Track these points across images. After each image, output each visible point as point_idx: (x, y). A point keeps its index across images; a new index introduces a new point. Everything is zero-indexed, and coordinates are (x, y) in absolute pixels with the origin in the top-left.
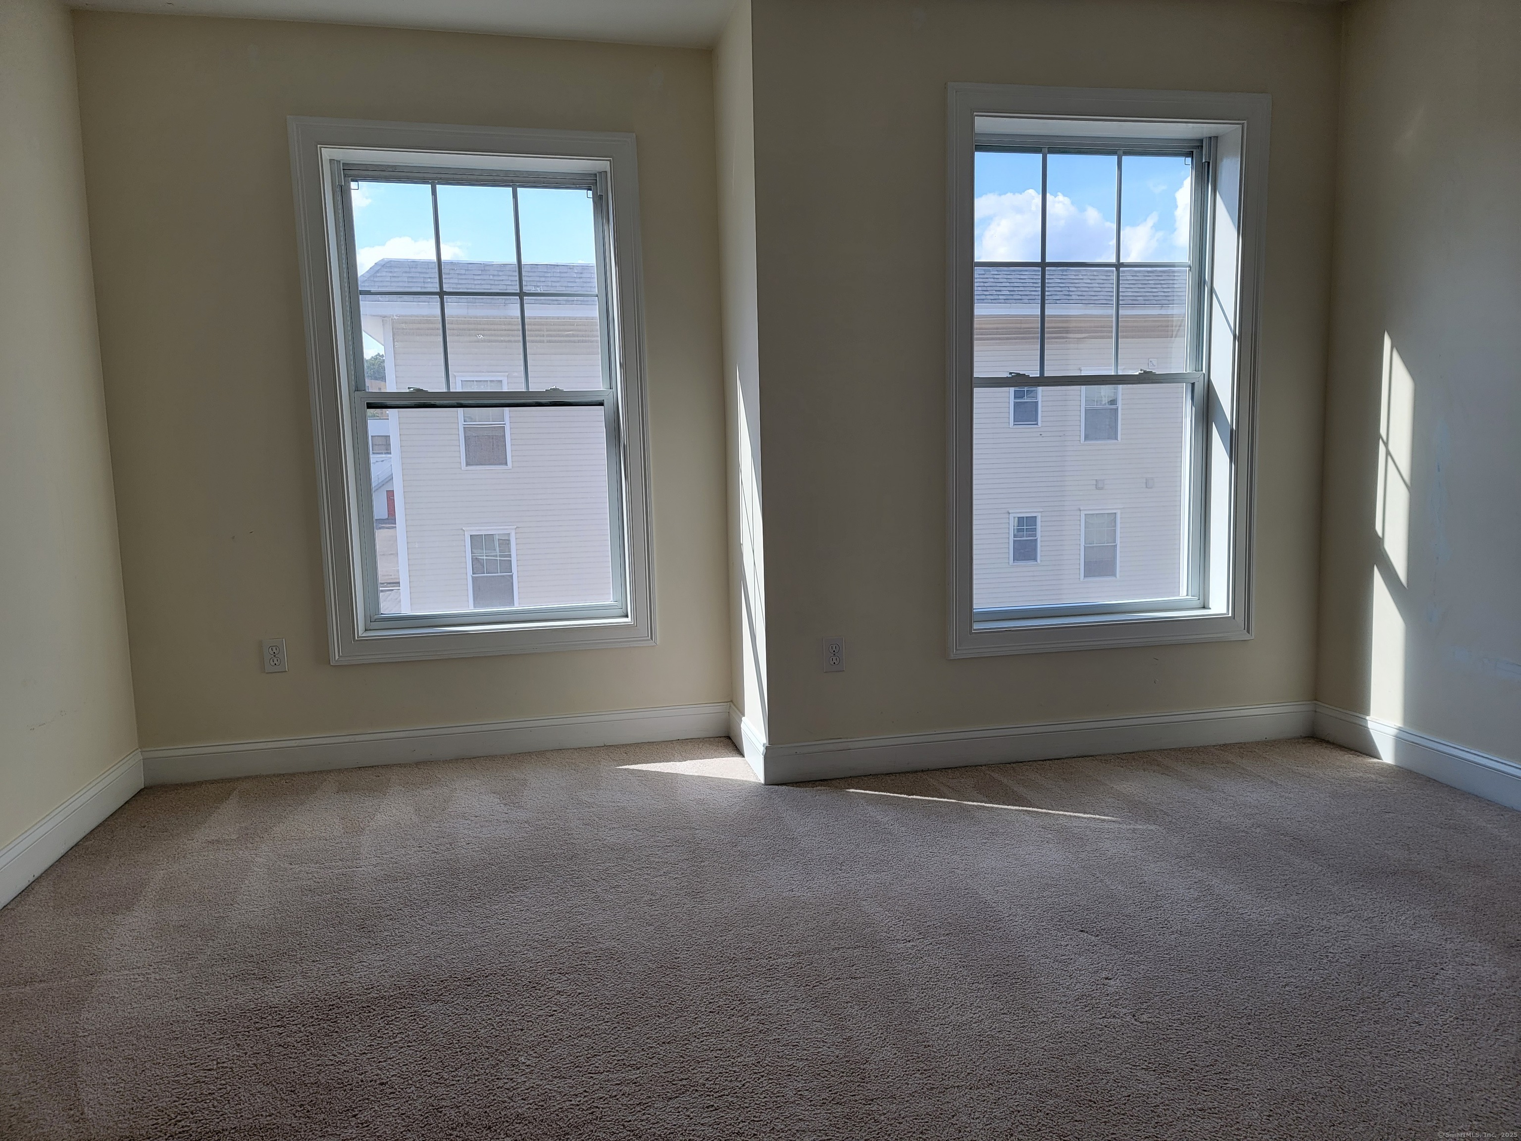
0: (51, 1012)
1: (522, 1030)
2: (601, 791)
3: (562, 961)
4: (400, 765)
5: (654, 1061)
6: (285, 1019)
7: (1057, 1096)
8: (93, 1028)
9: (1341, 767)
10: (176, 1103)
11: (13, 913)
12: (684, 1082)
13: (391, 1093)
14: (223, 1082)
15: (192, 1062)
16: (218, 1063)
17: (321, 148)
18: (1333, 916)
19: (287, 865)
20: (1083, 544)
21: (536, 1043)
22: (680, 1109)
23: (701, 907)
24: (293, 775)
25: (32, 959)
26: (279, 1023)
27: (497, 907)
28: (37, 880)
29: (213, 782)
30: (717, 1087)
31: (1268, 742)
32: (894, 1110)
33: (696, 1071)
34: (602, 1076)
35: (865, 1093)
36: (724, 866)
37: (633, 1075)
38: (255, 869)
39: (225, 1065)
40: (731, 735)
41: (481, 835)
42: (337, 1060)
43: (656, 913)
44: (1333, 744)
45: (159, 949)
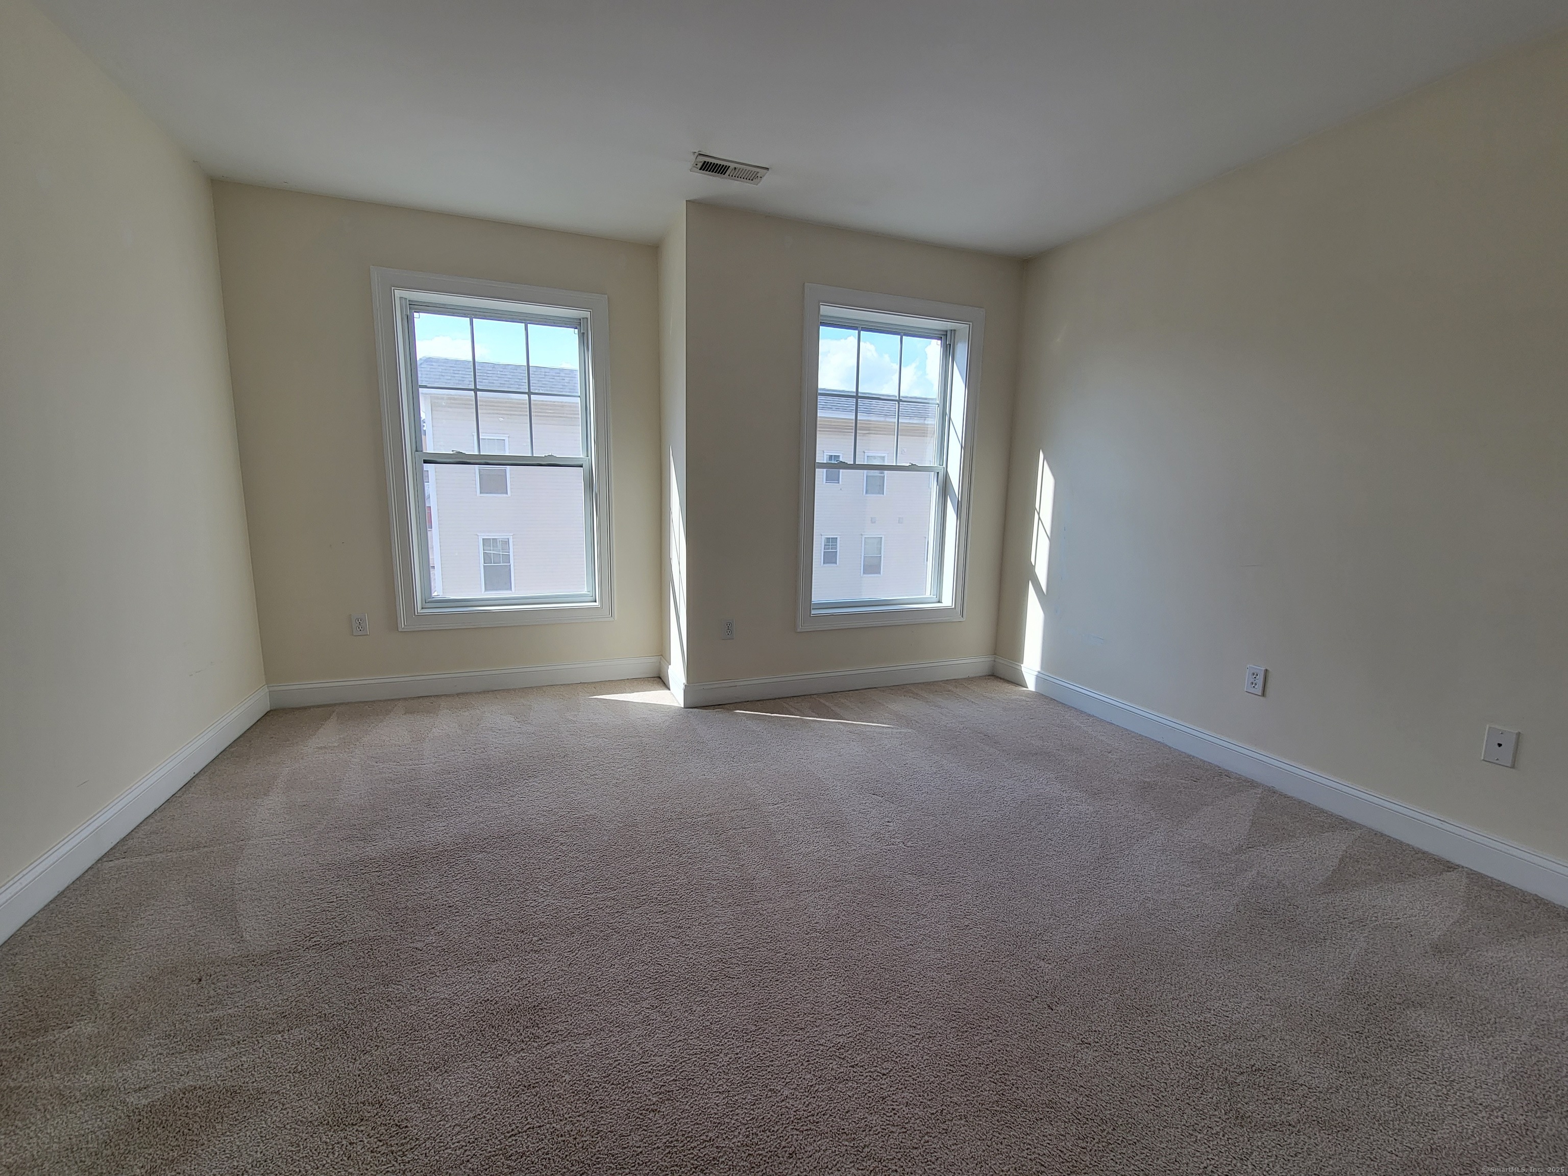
0: (214, 868)
1: (539, 869)
2: (580, 713)
3: (562, 823)
4: (446, 695)
5: (625, 885)
6: (381, 867)
7: (863, 893)
8: (246, 877)
9: (1007, 693)
10: (309, 926)
11: (180, 800)
12: (644, 897)
13: (456, 912)
14: (341, 910)
15: (319, 897)
16: (337, 898)
17: (394, 290)
18: (1006, 779)
19: (374, 764)
20: (863, 555)
21: (549, 877)
22: (643, 914)
23: (649, 787)
24: (374, 702)
25: (197, 832)
26: (377, 870)
27: (517, 789)
28: (196, 776)
29: (319, 706)
30: (665, 899)
31: (970, 678)
32: (771, 907)
33: (651, 890)
34: (593, 896)
35: (754, 898)
36: (661, 760)
37: (612, 894)
38: (353, 766)
39: (342, 898)
40: (661, 676)
41: (504, 742)
42: (419, 892)
43: (621, 791)
44: (1003, 679)
45: (290, 822)
